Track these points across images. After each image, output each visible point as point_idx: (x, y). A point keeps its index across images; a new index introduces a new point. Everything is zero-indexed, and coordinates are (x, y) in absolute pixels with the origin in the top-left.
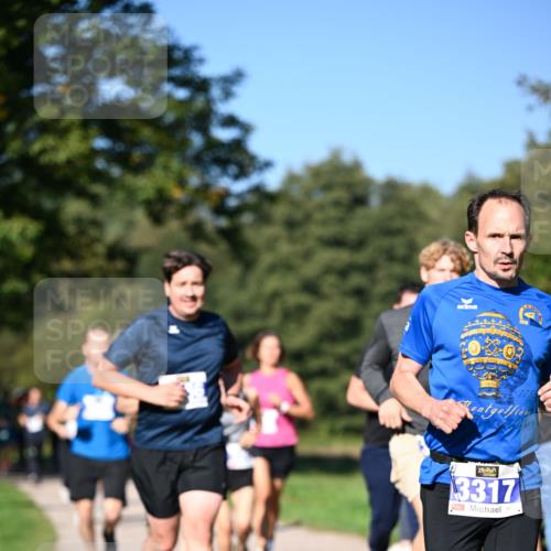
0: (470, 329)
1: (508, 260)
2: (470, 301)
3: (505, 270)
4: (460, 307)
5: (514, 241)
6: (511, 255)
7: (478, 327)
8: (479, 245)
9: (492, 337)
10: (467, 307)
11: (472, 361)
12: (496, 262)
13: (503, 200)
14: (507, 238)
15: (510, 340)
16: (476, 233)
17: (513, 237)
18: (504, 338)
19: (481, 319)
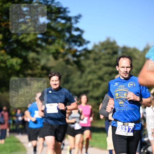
0: (116, 90)
1: (126, 73)
2: (117, 83)
3: (125, 76)
4: (115, 85)
5: (127, 68)
6: (127, 72)
7: (118, 89)
8: (119, 70)
9: (121, 91)
10: (116, 85)
11: (117, 98)
12: (123, 73)
13: (124, 58)
14: (126, 68)
15: (126, 91)
16: (118, 67)
17: (127, 67)
18: (124, 91)
19: (119, 87)
